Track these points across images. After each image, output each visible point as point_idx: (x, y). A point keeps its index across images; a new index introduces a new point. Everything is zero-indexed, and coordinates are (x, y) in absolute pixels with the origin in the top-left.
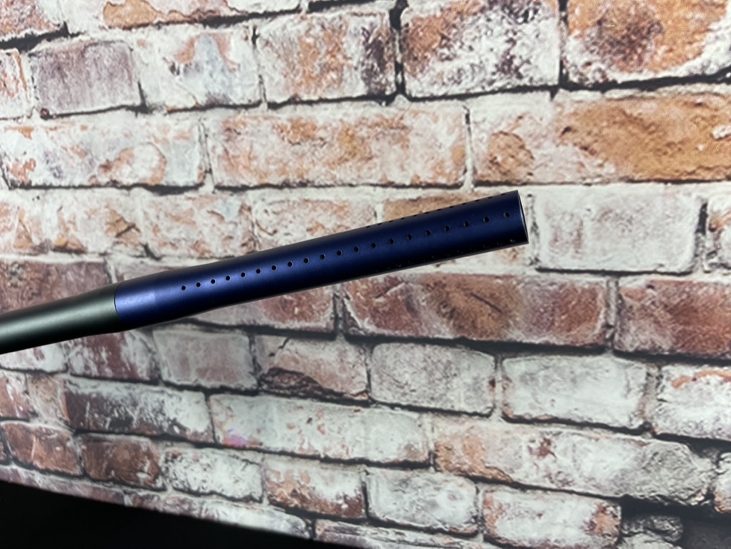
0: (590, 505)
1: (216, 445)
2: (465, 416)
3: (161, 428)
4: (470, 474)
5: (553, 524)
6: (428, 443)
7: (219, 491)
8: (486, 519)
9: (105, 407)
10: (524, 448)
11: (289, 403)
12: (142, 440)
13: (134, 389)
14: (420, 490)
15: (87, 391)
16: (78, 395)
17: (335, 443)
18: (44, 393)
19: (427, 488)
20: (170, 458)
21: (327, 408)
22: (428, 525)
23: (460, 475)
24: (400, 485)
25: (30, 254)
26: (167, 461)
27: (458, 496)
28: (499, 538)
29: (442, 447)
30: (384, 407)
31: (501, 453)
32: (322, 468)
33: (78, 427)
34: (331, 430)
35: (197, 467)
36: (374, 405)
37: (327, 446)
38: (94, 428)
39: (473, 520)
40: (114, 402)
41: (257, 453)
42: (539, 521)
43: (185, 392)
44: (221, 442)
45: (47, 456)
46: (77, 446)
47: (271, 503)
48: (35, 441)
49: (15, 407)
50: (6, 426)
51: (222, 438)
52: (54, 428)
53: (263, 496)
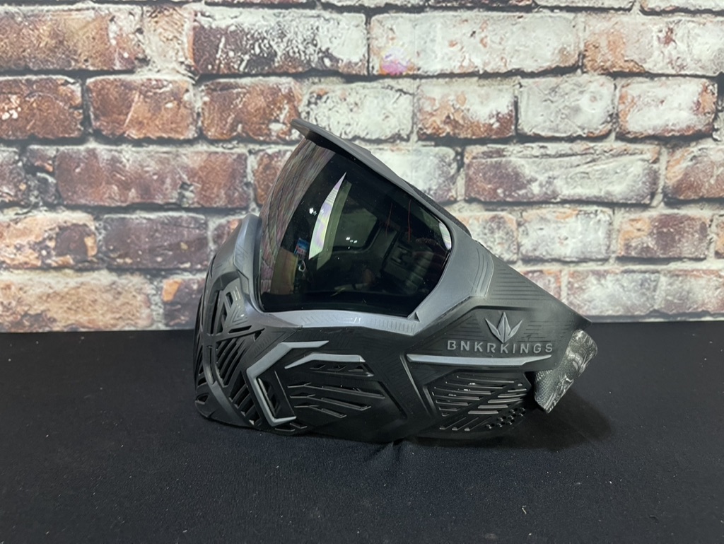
0: (698, 86)
1: (370, 78)
2: (612, 11)
3: (309, 62)
4: (611, 71)
5: (672, 109)
6: (579, 43)
7: (362, 136)
8: (620, 115)
9: (244, 43)
10: (655, 38)
11: (455, 16)
12: (284, 80)
13: (284, 16)
14: (566, 97)
15: (223, 25)
16: (211, 28)
17: (495, 56)
18: (165, 30)
19: (573, 93)
20: (313, 100)
21: (492, 18)
22: (569, 134)
23: (602, 74)
24: (550, 93)
26: (309, 103)
27: (598, 97)
28: (629, 133)
29: (591, 46)
30: (545, 11)
31: (637, 45)
32: (479, 86)
33: (203, 74)
34: (493, 42)
35: (343, 108)
36: (536, 10)
37: (487, 61)
38: (226, 72)
39: (609, 119)
40: (257, 35)
41: (412, 81)
42: (661, 107)
43: (345, 14)
44: (375, 72)
45: (151, 118)
46: (197, 99)
47: (420, 139)
48: (136, 99)
49: (116, 55)
50: (95, 84)
51: (377, 67)
52: (169, 78)
53: (412, 132)
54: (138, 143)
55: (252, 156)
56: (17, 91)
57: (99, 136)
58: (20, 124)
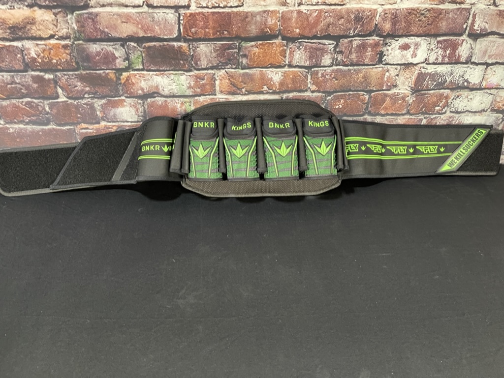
1: (480, 89)
3: (458, 84)
7: (469, 110)
9: (436, 78)
12: (446, 91)
13: (454, 67)
15: (430, 71)
16: (425, 73)
18: (407, 74)
20: (455, 98)
25: (436, 4)
26: (453, 99)
33: (418, 89)
35: (466, 100)
38: (425, 89)
40: (442, 75)
41: (496, 90)
43: (479, 66)
44: (483, 87)
45: (391, 107)
46: (411, 99)
47: (491, 111)
48: (388, 100)
49: (385, 84)
50: (374, 95)
51: (484, 85)
52: (402, 92)
53: (489, 108)
54: (383, 115)
55: (425, 119)
56: (344, 98)
57: (370, 114)
58: (342, 110)
